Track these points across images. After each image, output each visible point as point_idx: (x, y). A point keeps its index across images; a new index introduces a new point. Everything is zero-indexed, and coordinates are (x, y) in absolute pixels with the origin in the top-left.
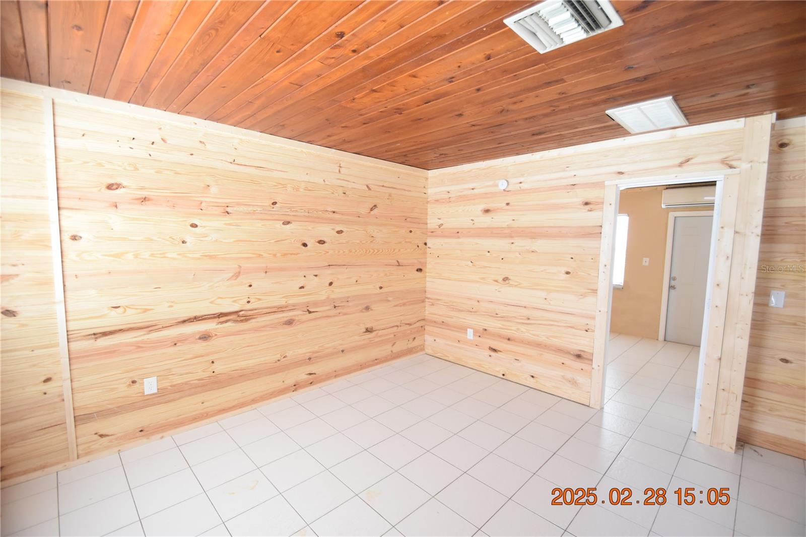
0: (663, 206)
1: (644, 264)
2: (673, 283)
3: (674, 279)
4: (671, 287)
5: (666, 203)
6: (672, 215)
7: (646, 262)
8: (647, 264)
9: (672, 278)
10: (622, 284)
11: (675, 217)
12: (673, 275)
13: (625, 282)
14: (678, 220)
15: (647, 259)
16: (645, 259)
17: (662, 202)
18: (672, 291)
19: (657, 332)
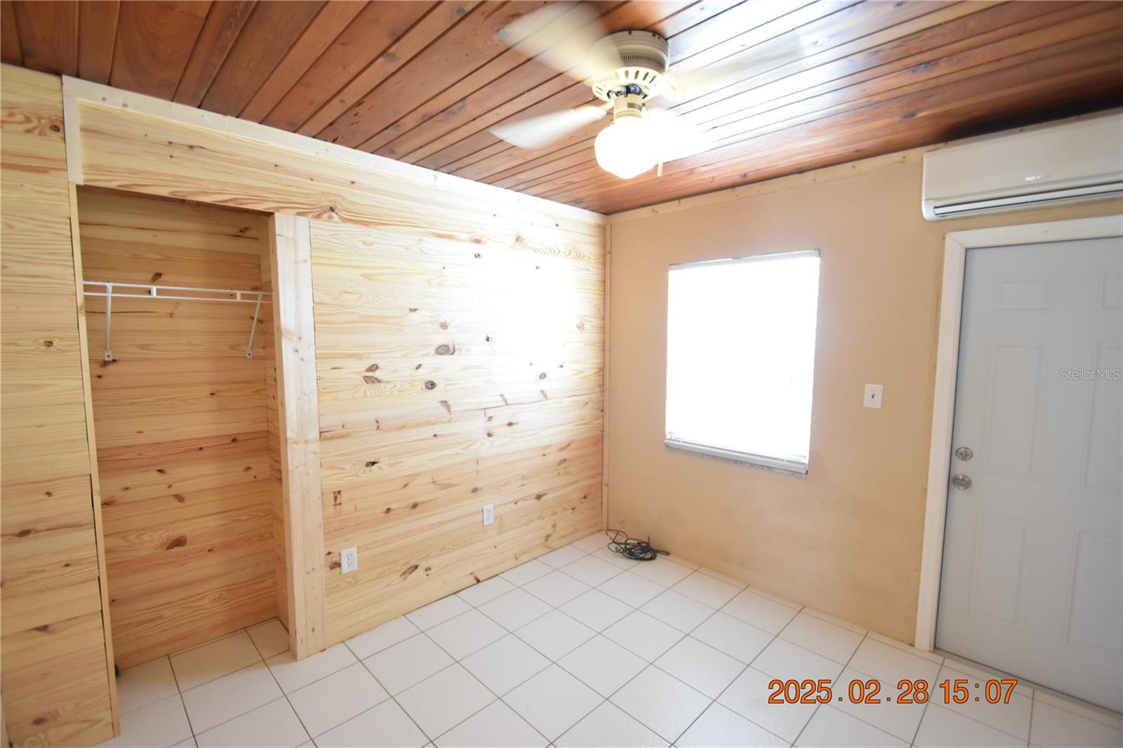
0: (928, 213)
1: (868, 403)
2: (962, 468)
3: (966, 455)
4: (955, 482)
5: (936, 199)
6: (956, 242)
7: (873, 395)
8: (877, 403)
9: (958, 453)
10: (806, 461)
11: (967, 250)
12: (962, 443)
13: (813, 453)
14: (977, 256)
15: (878, 389)
16: (870, 388)
17: (923, 198)
18: (958, 493)
19: (911, 619)
